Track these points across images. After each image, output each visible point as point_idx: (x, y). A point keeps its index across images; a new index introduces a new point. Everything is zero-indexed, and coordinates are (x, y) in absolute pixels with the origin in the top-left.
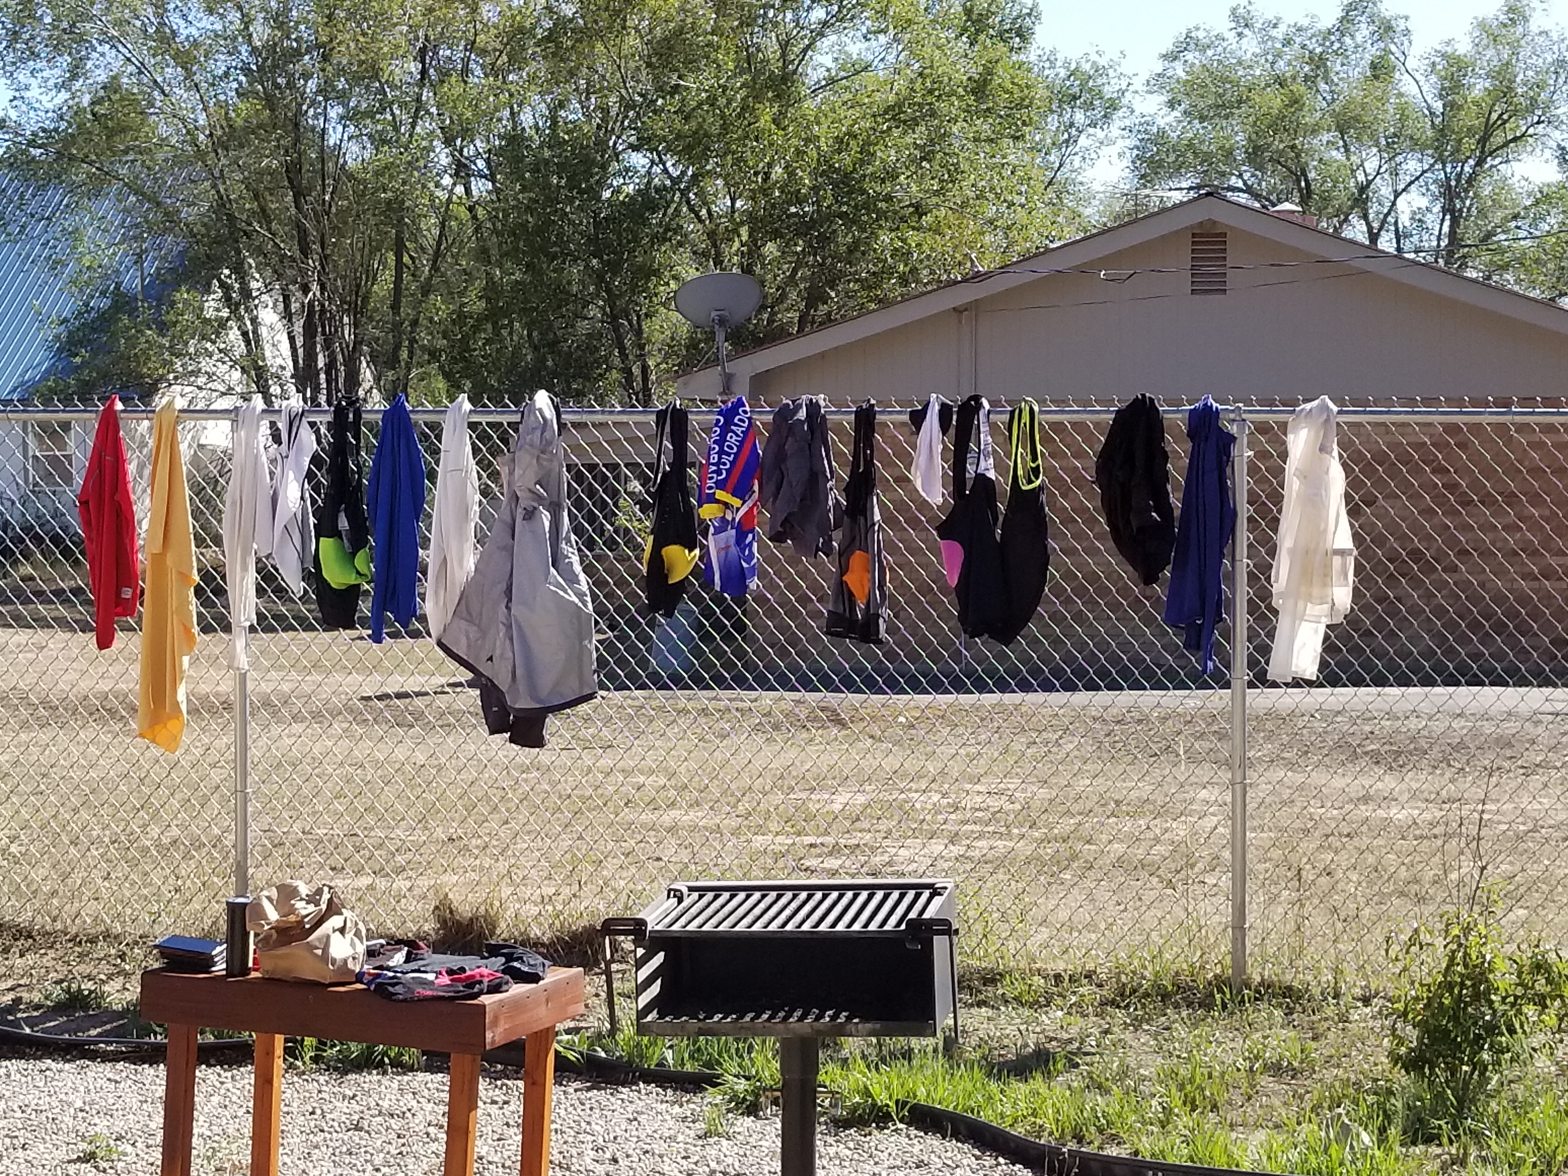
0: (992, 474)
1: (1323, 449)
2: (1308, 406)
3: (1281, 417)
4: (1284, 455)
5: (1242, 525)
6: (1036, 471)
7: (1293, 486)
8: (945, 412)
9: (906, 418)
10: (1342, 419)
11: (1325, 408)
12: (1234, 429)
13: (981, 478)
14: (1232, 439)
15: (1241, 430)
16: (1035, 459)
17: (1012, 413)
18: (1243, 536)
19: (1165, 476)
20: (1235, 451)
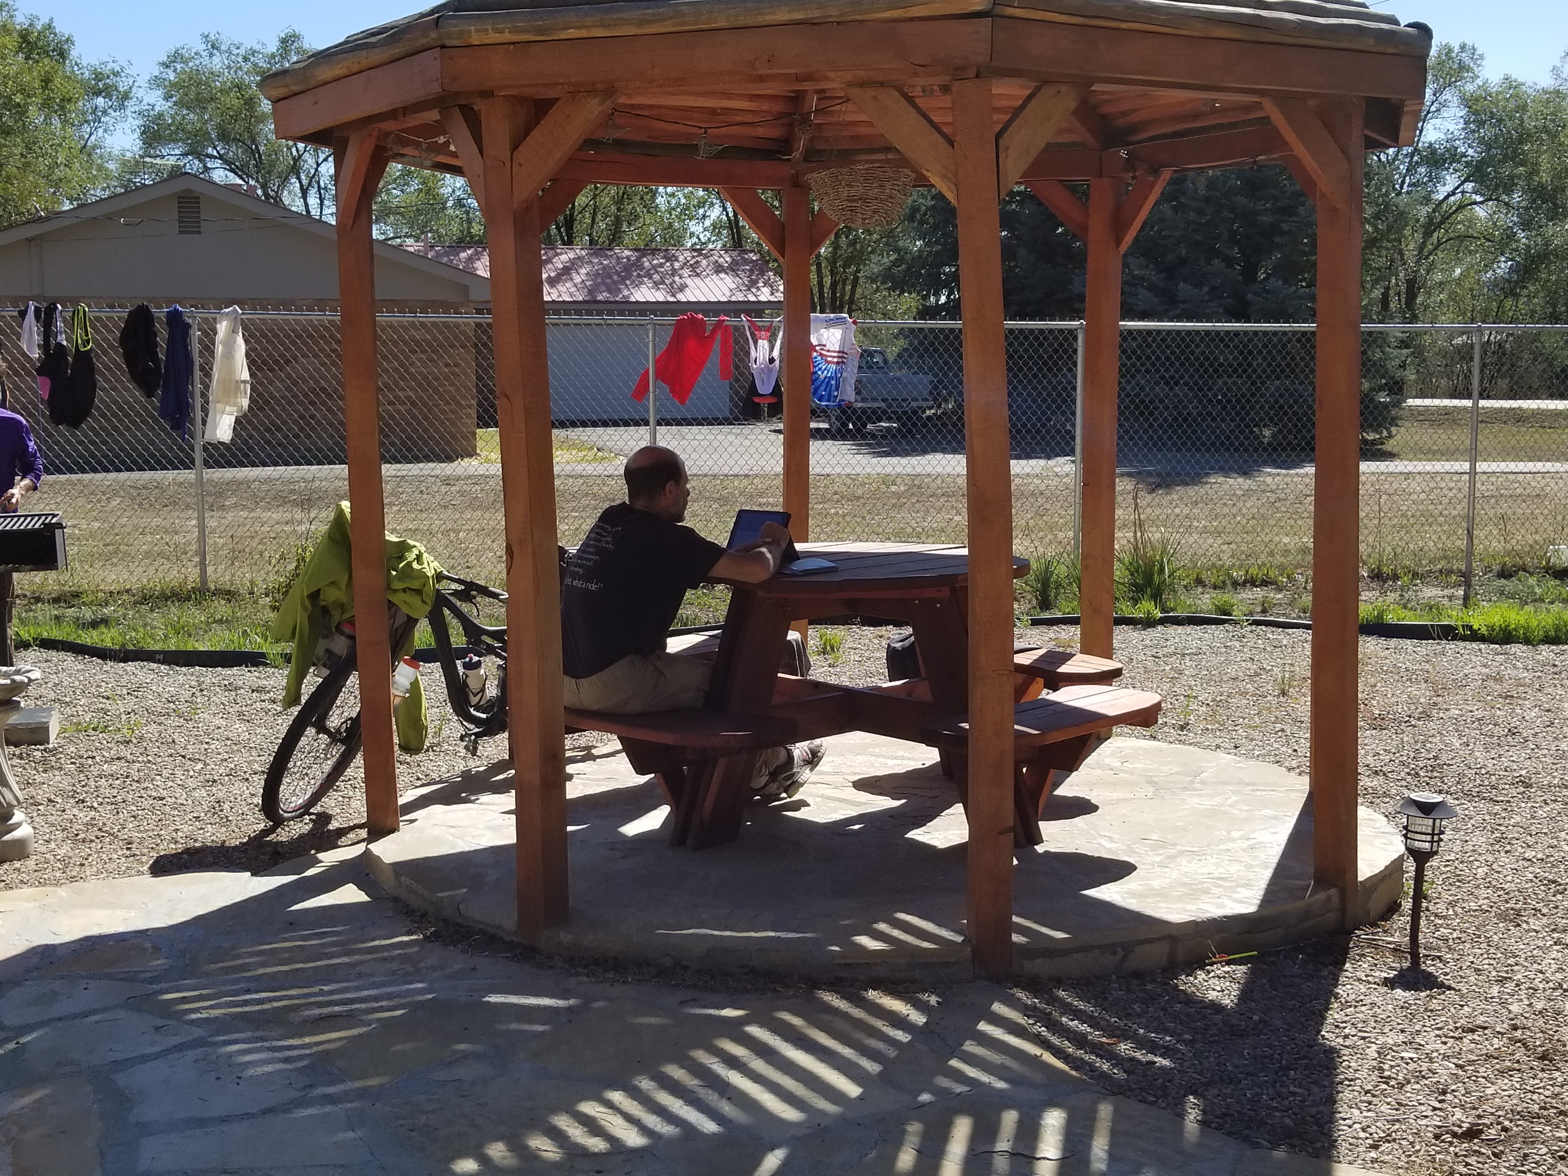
0: (65, 343)
1: (234, 331)
2: (227, 310)
3: (213, 315)
4: (215, 334)
5: (197, 368)
6: (88, 341)
7: (219, 349)
8: (37, 310)
9: (16, 314)
10: (243, 317)
11: (235, 310)
12: (190, 321)
13: (59, 345)
14: (189, 326)
15: (194, 321)
16: (87, 335)
17: (74, 312)
18: (197, 374)
19: (156, 344)
20: (191, 332)
